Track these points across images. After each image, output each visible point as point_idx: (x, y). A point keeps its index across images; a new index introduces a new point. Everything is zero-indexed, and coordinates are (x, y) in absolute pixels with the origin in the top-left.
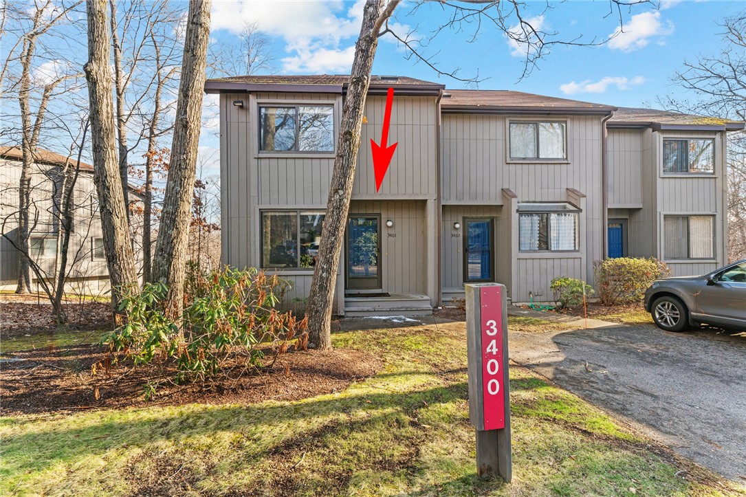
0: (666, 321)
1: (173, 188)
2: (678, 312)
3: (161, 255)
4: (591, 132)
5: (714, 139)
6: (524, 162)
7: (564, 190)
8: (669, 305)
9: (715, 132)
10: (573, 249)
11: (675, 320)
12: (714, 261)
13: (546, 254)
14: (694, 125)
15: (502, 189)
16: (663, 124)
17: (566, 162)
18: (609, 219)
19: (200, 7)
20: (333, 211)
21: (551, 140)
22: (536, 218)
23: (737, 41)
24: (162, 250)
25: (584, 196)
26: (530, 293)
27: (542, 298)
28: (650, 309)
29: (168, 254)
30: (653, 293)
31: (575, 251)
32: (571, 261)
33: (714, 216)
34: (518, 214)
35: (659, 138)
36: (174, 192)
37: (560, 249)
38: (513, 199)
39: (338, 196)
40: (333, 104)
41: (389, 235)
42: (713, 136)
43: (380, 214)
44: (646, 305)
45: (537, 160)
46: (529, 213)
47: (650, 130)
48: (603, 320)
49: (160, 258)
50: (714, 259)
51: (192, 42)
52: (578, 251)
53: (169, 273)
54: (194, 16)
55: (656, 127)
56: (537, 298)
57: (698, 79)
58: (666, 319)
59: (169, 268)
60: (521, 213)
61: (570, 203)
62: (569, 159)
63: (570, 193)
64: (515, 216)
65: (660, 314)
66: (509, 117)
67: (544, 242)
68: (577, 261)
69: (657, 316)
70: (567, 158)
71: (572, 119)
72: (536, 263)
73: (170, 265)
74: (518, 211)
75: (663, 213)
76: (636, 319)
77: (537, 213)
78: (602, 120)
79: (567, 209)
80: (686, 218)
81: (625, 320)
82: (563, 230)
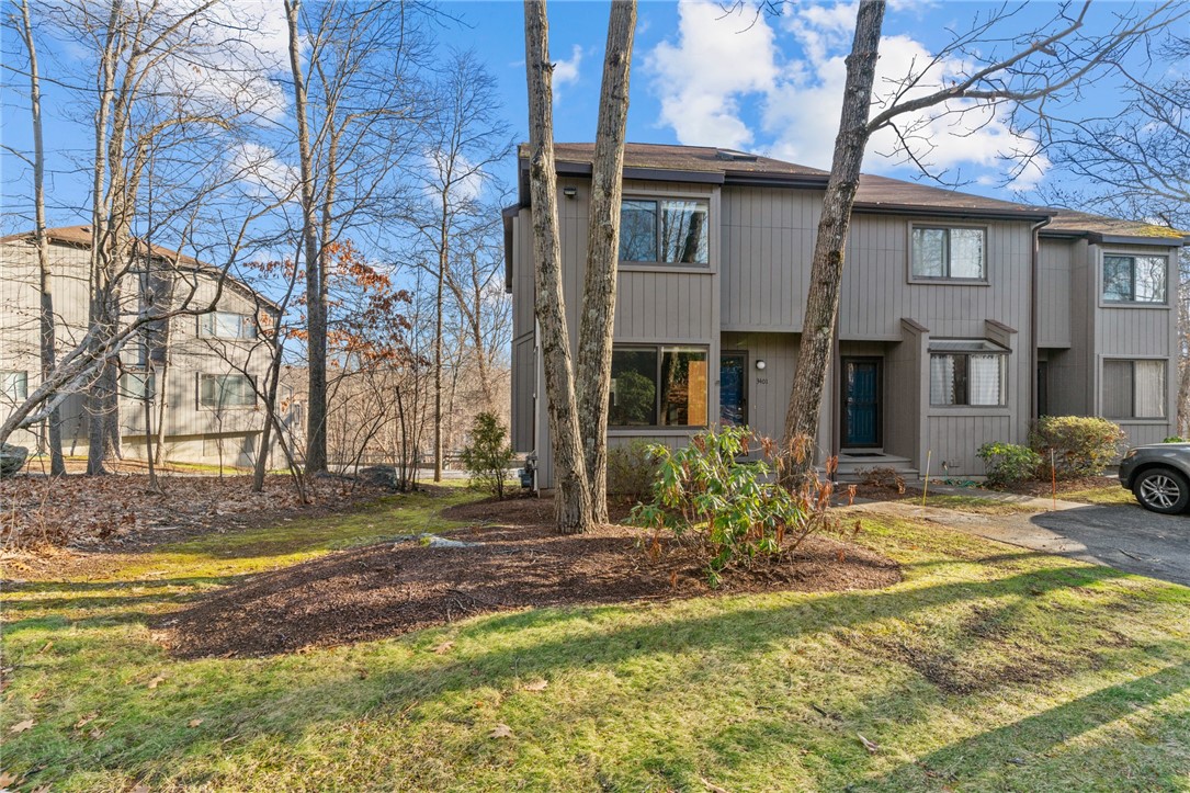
0: (1158, 501)
1: (597, 319)
2: (1177, 489)
3: (587, 408)
4: (1018, 243)
5: (1167, 257)
6: (930, 283)
7: (981, 322)
8: (1162, 480)
9: (1169, 248)
10: (996, 403)
11: (1173, 499)
12: (1165, 422)
13: (964, 411)
14: (1141, 237)
15: (902, 319)
16: (1106, 235)
17: (985, 283)
18: (1039, 362)
19: (622, 76)
20: (815, 355)
21: (966, 253)
22: (950, 361)
23: (1153, 112)
24: (587, 401)
25: (1015, 332)
26: (944, 464)
27: (959, 471)
28: (1132, 485)
29: (595, 407)
30: (1136, 465)
31: (999, 406)
32: (997, 420)
33: (1166, 360)
34: (929, 355)
35: (1099, 253)
36: (598, 325)
37: (981, 403)
38: (923, 334)
39: (822, 335)
40: (709, 199)
41: (759, 381)
42: (1166, 253)
43: (747, 351)
44: (1125, 480)
45: (946, 281)
46: (942, 354)
47: (1085, 242)
48: (1063, 499)
49: (586, 412)
50: (1165, 419)
51: (613, 123)
52: (1006, 406)
53: (597, 433)
54: (615, 87)
55: (1094, 238)
56: (953, 471)
57: (1092, 163)
58: (1158, 498)
59: (596, 426)
60: (933, 353)
61: (990, 340)
62: (989, 280)
63: (990, 326)
64: (925, 357)
65: (1147, 491)
66: (912, 219)
67: (961, 393)
68: (1005, 422)
69: (1143, 495)
70: (986, 279)
71: (994, 225)
72: (952, 422)
73: (598, 422)
74: (929, 350)
75: (1102, 356)
76: (1111, 499)
77: (954, 353)
78: (1033, 227)
79: (984, 349)
80: (1131, 363)
81: (1096, 500)
82: (986, 377)
